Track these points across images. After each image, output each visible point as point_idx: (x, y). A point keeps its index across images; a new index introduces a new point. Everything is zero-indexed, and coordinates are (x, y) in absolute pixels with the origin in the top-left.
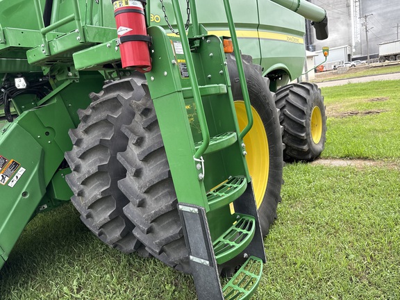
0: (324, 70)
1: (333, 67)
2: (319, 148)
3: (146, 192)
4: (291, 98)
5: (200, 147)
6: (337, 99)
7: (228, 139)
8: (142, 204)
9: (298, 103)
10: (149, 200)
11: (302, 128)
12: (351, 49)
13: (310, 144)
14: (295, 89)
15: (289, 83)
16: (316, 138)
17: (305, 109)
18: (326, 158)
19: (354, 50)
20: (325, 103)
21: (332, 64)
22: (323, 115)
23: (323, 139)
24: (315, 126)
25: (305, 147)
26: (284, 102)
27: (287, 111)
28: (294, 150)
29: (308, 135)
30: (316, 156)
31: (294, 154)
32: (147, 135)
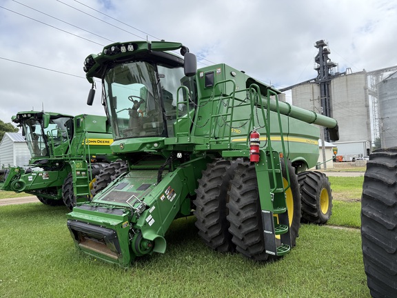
0: (343, 160)
1: (351, 159)
2: (326, 217)
3: (242, 209)
4: (307, 180)
5: (273, 190)
6: (349, 188)
7: (281, 190)
8: (238, 214)
9: (312, 184)
10: (242, 212)
11: (314, 200)
12: (371, 145)
13: (319, 212)
14: (310, 175)
15: (307, 170)
16: (324, 210)
17: (316, 189)
18: (331, 225)
19: (373, 145)
20: (331, 187)
21: (350, 156)
22: (330, 195)
23: (330, 212)
24: (323, 202)
25: (316, 214)
26: (302, 182)
27: (305, 188)
28: (308, 215)
29: (318, 206)
30: (324, 222)
31: (308, 218)
32: (243, 185)
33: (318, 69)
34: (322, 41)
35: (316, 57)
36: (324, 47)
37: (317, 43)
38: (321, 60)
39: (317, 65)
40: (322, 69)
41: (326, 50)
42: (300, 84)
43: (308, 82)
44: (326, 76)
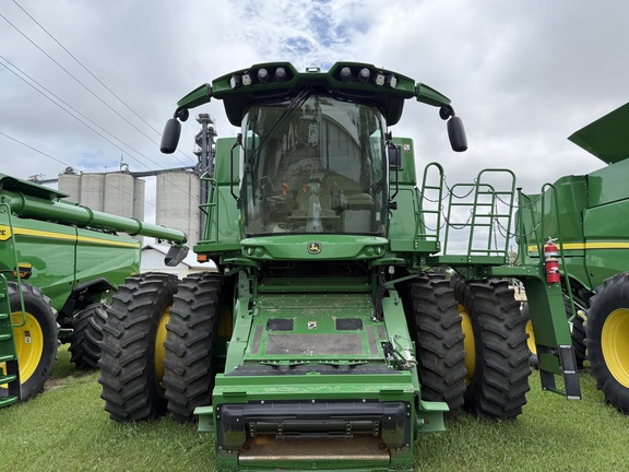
5: (571, 318)
33: (199, 154)
34: (207, 116)
35: (197, 136)
36: (210, 125)
37: (201, 116)
38: (204, 142)
39: (197, 148)
40: (204, 155)
41: (211, 129)
42: (171, 170)
43: (183, 169)
44: (209, 166)
